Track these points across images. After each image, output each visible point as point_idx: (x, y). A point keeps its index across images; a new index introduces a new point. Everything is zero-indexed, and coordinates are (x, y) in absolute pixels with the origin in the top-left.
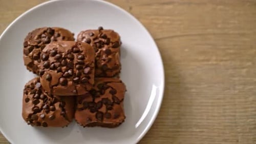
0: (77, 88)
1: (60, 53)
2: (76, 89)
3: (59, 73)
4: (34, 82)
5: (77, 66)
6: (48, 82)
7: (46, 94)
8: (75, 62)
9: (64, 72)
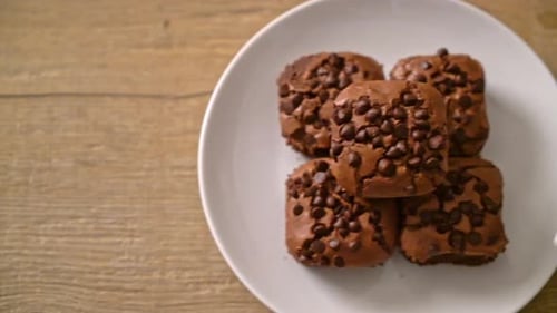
0: (417, 180)
1: (377, 106)
2: (413, 183)
3: (378, 149)
4: (310, 170)
5: (415, 134)
6: (352, 170)
7: (338, 197)
8: (410, 126)
9: (389, 147)
